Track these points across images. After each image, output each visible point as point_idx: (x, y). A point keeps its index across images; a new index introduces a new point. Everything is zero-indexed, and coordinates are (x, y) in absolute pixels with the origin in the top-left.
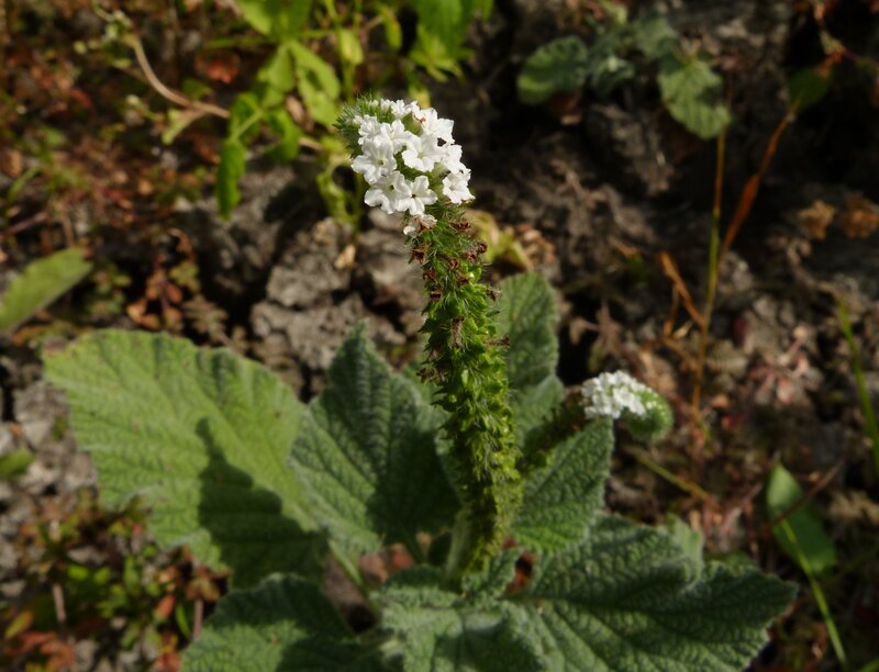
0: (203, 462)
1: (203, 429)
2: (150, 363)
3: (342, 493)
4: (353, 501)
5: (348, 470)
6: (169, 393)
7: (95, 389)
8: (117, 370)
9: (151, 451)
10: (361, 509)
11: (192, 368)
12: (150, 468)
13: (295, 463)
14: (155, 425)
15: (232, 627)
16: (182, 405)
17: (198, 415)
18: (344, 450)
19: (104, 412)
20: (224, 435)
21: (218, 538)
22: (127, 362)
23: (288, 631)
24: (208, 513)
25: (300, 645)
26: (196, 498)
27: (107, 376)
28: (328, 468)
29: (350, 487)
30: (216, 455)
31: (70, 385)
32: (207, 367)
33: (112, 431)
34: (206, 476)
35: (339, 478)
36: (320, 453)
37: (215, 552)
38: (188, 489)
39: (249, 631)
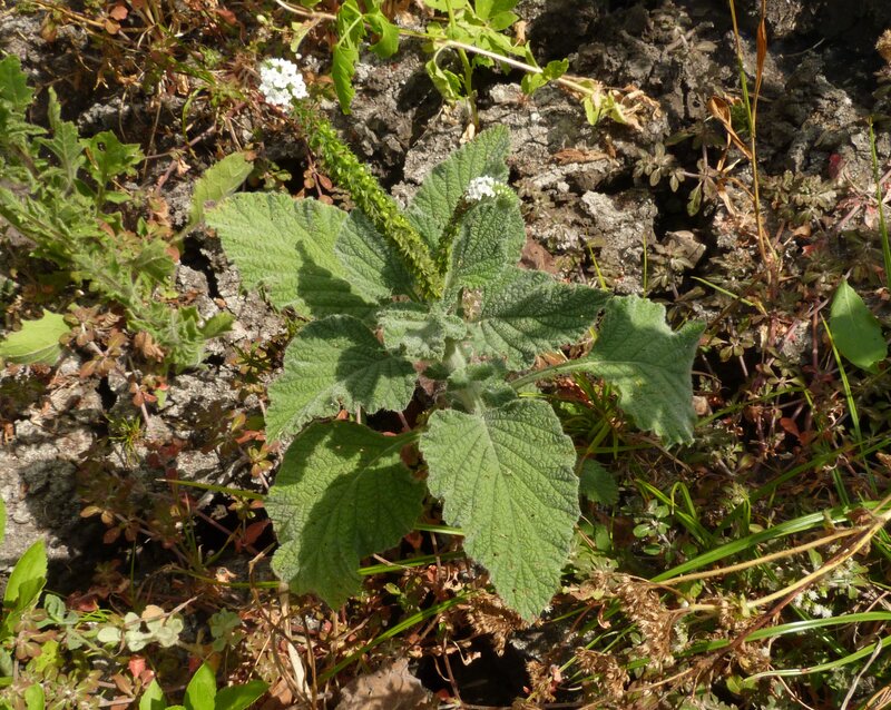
0: (300, 264)
1: (300, 247)
2: (267, 211)
3: (365, 266)
4: (373, 270)
5: (368, 253)
6: (279, 228)
7: (234, 228)
8: (247, 217)
9: (269, 259)
10: (378, 274)
11: (292, 211)
12: (269, 268)
13: (338, 252)
14: (270, 245)
15: (312, 339)
16: (287, 233)
17: (296, 240)
18: (366, 243)
19: (241, 239)
20: (313, 250)
21: (309, 303)
22: (253, 211)
23: (345, 343)
24: (303, 290)
25: (351, 349)
26: (296, 282)
27: (241, 220)
28: (358, 254)
29: (370, 263)
30: (308, 261)
31: (219, 226)
32: (301, 211)
33: (246, 250)
34: (302, 271)
35: (364, 259)
36: (351, 245)
37: (308, 310)
38: (292, 278)
39: (322, 341)
